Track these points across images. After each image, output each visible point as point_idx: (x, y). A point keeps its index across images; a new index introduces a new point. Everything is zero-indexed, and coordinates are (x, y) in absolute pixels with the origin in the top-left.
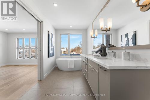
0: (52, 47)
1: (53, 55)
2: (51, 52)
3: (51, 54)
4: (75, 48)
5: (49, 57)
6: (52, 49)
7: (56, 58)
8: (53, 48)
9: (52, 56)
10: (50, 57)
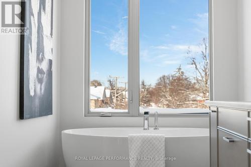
0: (40, 60)
1: (46, 110)
2: (34, 88)
3: (37, 102)
4: (159, 84)
5: (21, 116)
6: (40, 71)
7: (61, 126)
8: (44, 66)
9: (41, 115)
10: (32, 116)
